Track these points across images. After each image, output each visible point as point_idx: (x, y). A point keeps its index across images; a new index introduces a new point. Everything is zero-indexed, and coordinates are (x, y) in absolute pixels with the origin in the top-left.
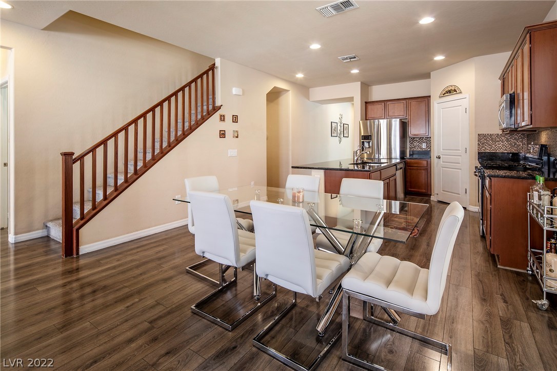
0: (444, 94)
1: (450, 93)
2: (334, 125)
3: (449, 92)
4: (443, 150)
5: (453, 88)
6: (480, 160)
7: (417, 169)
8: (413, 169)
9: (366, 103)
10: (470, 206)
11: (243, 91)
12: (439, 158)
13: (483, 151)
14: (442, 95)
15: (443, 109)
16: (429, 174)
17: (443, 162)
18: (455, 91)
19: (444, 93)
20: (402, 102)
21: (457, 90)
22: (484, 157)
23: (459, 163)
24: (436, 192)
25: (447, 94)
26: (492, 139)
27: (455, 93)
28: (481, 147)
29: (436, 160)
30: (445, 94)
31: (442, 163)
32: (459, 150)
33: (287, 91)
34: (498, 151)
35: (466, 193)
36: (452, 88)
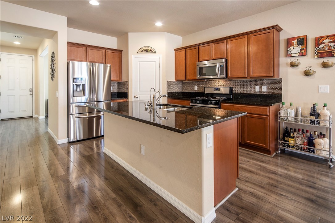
1: (147, 51)
4: (140, 91)
12: (137, 97)
14: (140, 52)
15: (140, 62)
18: (151, 51)
21: (153, 51)
27: (151, 52)
29: (134, 99)
30: (143, 51)
36: (148, 48)
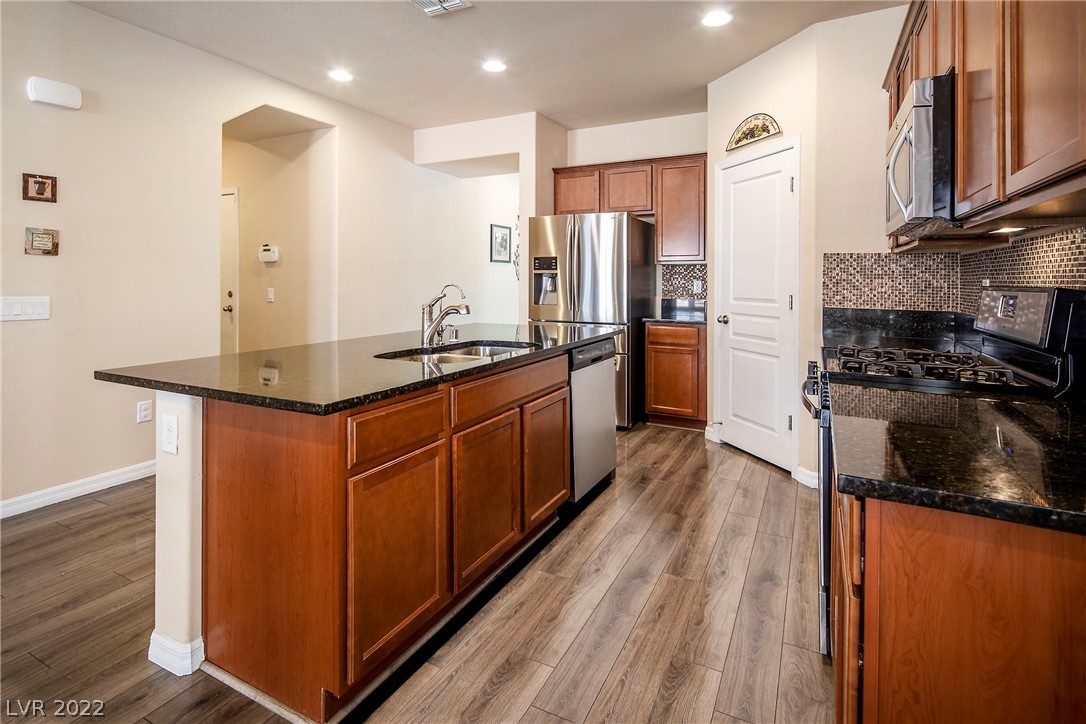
0: (737, 142)
1: (753, 136)
2: (498, 233)
3: (750, 134)
4: (735, 299)
5: (760, 123)
6: (829, 331)
7: (674, 352)
8: (663, 351)
9: (556, 171)
10: (800, 468)
11: (85, 94)
12: (726, 322)
13: (837, 306)
14: (734, 146)
15: (736, 185)
16: (702, 366)
17: (735, 334)
18: (765, 129)
19: (737, 138)
20: (640, 168)
21: (770, 127)
22: (840, 324)
23: (773, 340)
24: (717, 419)
25: (745, 142)
26: (863, 269)
27: (765, 134)
28: (831, 294)
29: (719, 327)
30: (740, 140)
31: (731, 336)
32: (773, 301)
33: (329, 127)
34: (878, 307)
35: (790, 428)
36: (756, 122)
